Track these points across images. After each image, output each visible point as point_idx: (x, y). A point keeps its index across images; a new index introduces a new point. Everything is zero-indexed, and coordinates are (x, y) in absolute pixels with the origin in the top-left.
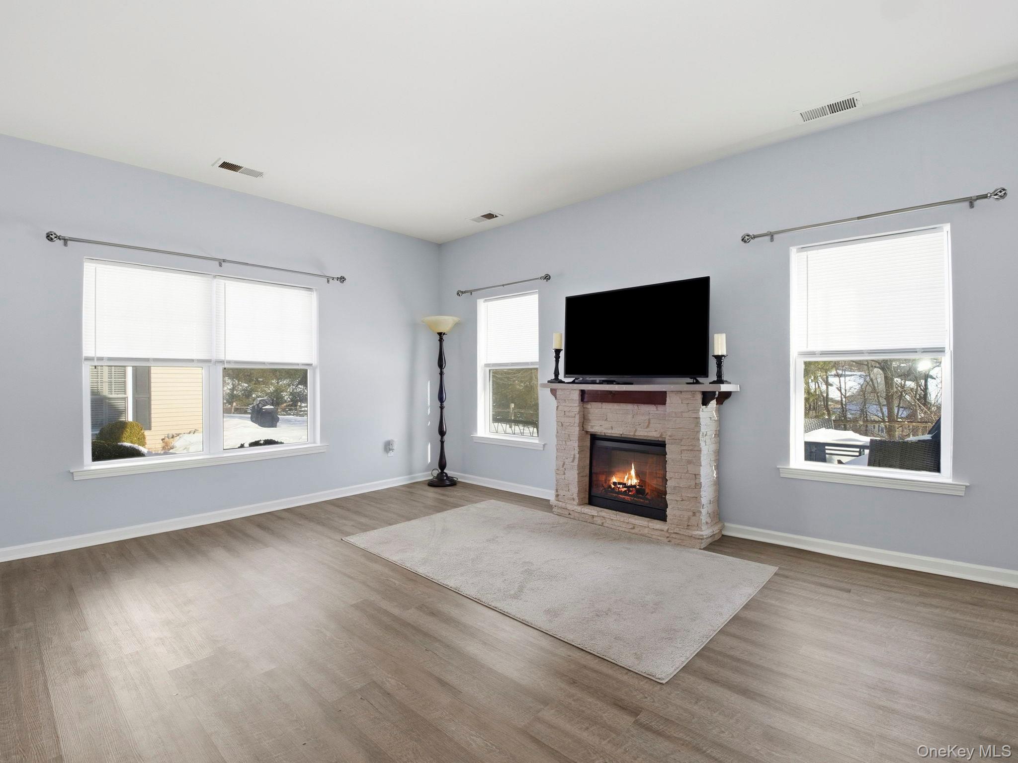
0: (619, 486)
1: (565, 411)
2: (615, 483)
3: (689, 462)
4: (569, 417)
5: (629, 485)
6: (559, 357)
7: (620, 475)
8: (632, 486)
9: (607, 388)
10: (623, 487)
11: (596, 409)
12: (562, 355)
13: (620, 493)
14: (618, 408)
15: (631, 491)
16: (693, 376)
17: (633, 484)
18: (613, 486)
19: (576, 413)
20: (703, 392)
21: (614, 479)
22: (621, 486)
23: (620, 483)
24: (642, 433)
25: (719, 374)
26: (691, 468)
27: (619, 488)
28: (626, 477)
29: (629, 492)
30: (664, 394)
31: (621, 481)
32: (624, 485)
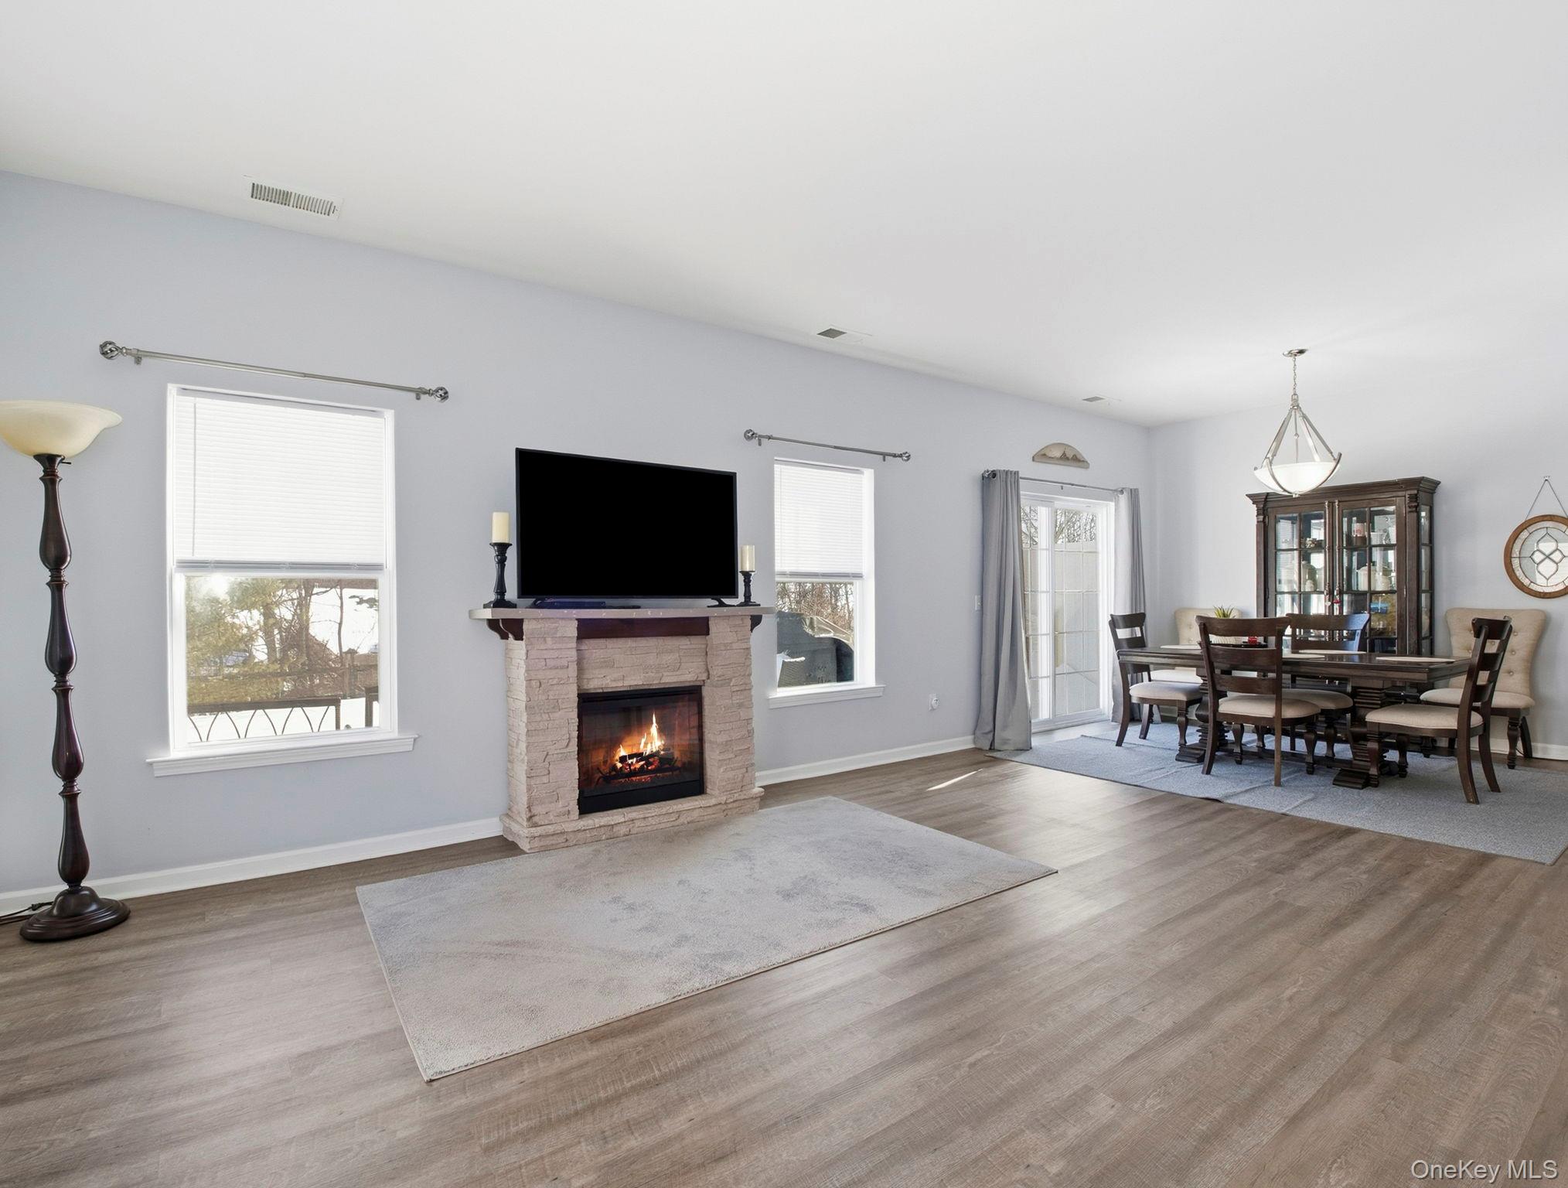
0: (630, 761)
1: (545, 659)
2: (623, 759)
3: (740, 705)
4: (557, 668)
5: (647, 754)
6: (505, 559)
7: (629, 741)
8: (652, 755)
9: (604, 614)
10: (637, 762)
11: (600, 649)
12: (512, 555)
13: (634, 773)
14: (634, 645)
15: (651, 764)
16: (715, 597)
17: (654, 750)
18: (619, 765)
19: (569, 659)
20: (751, 616)
21: (622, 752)
22: (635, 760)
23: (631, 756)
24: (670, 679)
25: (748, 595)
26: (743, 714)
27: (630, 765)
28: (643, 741)
29: (648, 767)
30: (705, 622)
31: (635, 751)
32: (639, 756)
